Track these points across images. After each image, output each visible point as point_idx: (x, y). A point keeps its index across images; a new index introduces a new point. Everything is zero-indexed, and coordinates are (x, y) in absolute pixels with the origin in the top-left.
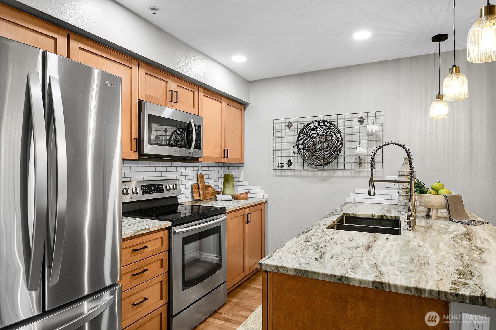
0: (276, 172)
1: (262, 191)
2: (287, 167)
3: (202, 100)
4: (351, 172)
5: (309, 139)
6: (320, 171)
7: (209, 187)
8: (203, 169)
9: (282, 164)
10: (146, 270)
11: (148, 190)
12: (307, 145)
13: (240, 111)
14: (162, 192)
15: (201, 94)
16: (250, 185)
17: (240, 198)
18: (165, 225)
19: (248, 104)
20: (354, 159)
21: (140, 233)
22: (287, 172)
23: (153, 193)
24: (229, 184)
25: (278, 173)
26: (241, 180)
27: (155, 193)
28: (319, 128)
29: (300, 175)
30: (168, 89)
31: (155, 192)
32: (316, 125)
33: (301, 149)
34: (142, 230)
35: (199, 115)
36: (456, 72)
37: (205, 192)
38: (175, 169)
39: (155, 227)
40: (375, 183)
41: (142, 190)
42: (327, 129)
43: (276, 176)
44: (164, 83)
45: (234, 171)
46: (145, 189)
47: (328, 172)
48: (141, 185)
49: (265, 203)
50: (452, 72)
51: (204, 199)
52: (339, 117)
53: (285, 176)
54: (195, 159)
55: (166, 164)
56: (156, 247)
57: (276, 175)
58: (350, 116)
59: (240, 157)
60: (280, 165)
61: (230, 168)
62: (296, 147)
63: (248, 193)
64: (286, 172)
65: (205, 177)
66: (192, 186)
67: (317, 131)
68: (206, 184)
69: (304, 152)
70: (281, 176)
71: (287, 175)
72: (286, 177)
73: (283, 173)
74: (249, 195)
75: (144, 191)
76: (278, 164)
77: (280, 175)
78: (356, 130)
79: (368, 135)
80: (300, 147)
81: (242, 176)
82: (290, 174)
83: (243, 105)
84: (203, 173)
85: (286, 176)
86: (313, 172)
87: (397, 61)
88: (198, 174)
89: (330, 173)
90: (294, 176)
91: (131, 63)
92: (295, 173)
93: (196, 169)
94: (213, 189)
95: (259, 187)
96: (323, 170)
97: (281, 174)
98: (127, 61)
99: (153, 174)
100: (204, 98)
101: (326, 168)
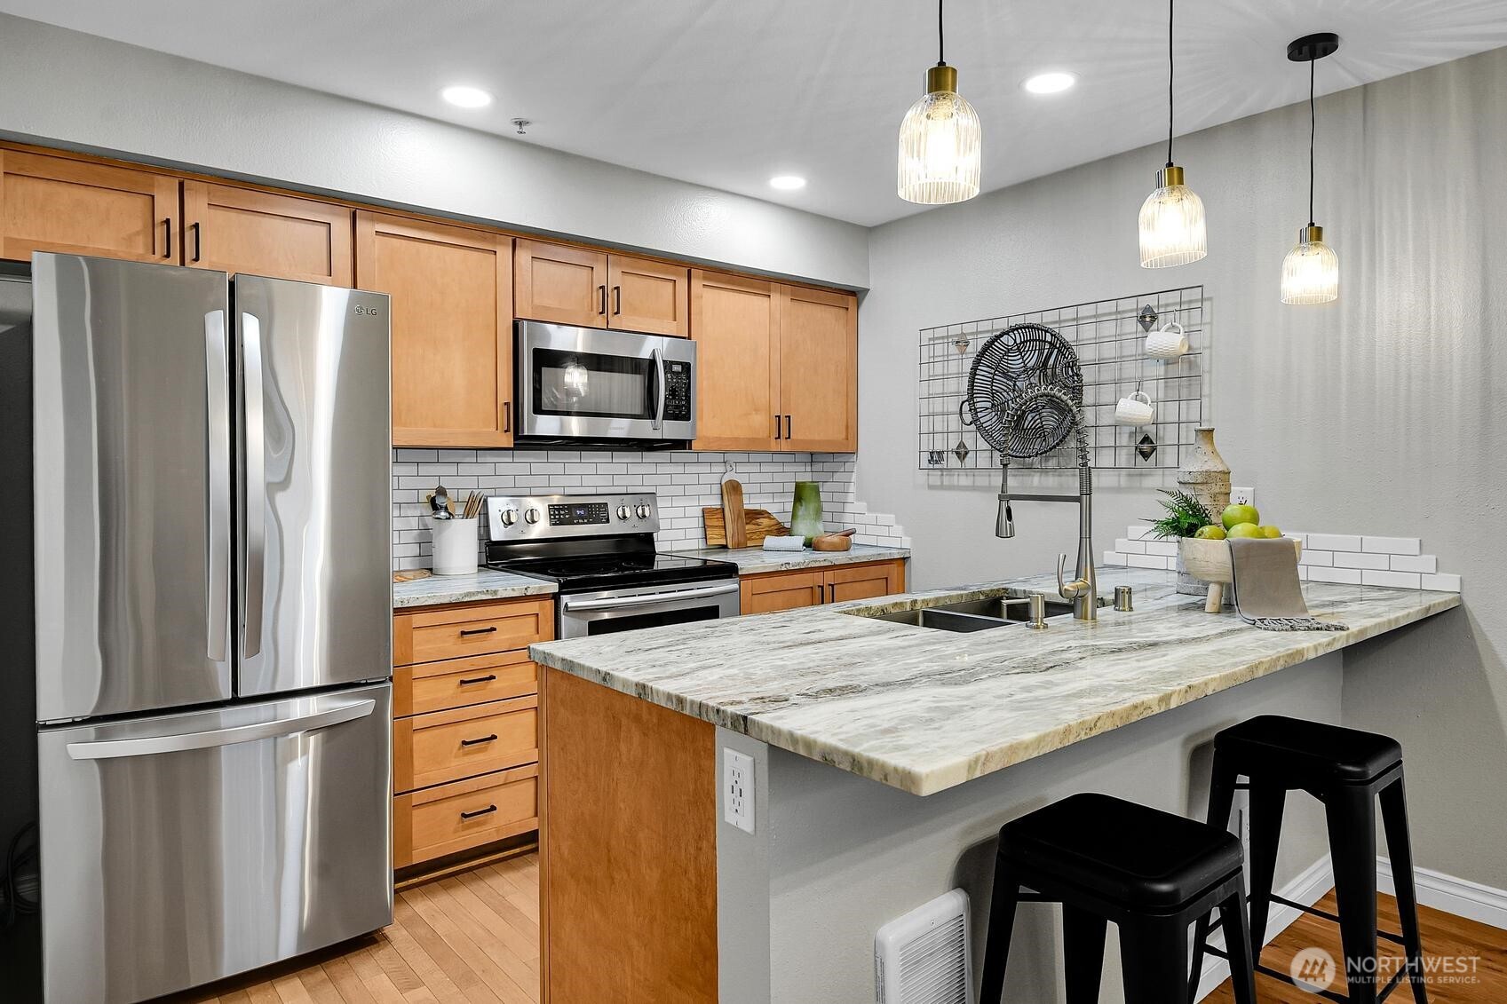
0: (930, 477)
1: (898, 530)
2: (953, 461)
3: (702, 297)
4: (1119, 475)
5: (1005, 380)
6: (1038, 474)
7: (759, 516)
8: (740, 468)
9: (940, 453)
10: (494, 678)
11: (567, 516)
12: (999, 399)
13: (845, 311)
14: (604, 523)
15: (697, 285)
16: (870, 510)
17: (823, 546)
18: (540, 588)
19: (866, 291)
20: (1127, 435)
21: (473, 599)
22: (956, 477)
23: (578, 523)
24: (803, 508)
25: (935, 478)
26: (851, 498)
27: (584, 523)
28: (1027, 349)
29: (987, 484)
30: (597, 285)
31: (586, 521)
32: (1018, 342)
33: (981, 412)
34: (478, 592)
35: (689, 338)
36: (1171, 183)
37: (744, 528)
38: (652, 468)
39: (513, 590)
40: (1013, 504)
41: (550, 515)
42: (1046, 351)
43: (931, 487)
44: (586, 272)
45: (836, 475)
46: (559, 514)
47: (1060, 476)
48: (549, 506)
49: (904, 560)
50: (1159, 185)
51: (738, 545)
52: (1084, 311)
53: (951, 488)
54: (680, 445)
55: (627, 457)
56: (524, 634)
57: (930, 483)
58: (1111, 307)
59: (844, 436)
60: (936, 457)
61: (828, 466)
62: (966, 407)
63: (853, 532)
64: (954, 475)
65: (745, 489)
66: (703, 510)
67: (1023, 357)
68: (745, 507)
69: (987, 419)
70: (942, 487)
71: (956, 483)
72: (954, 489)
73: (946, 480)
74: (853, 538)
75: (555, 518)
76: (932, 453)
77: (939, 483)
78: (1130, 348)
79: (1167, 363)
80: (978, 405)
81: (852, 488)
82: (964, 481)
83: (852, 296)
84: (738, 478)
85: (954, 486)
86: (1020, 475)
87: (1248, 124)
88: (723, 483)
89: (1063, 479)
90: (974, 488)
91: (494, 242)
92: (976, 478)
93: (721, 468)
94: (773, 522)
95: (889, 518)
96: (1044, 471)
97: (942, 482)
98: (484, 239)
99: (587, 481)
100: (708, 293)
101: (1052, 463)
